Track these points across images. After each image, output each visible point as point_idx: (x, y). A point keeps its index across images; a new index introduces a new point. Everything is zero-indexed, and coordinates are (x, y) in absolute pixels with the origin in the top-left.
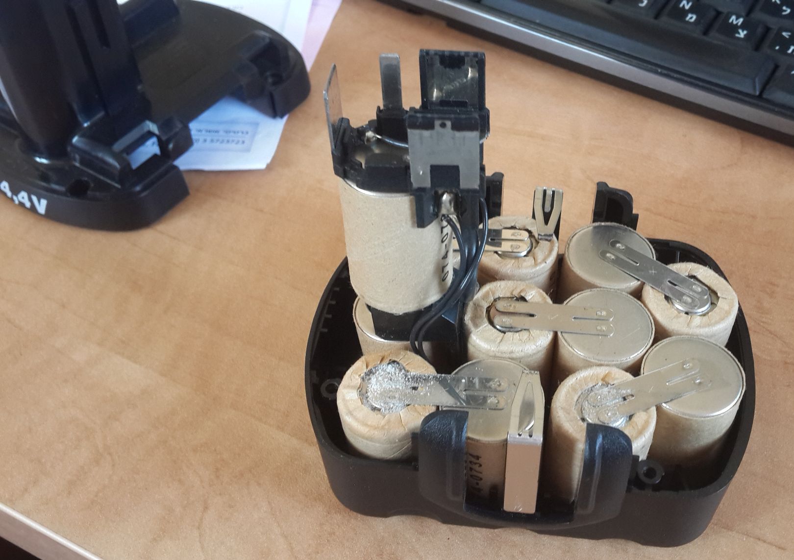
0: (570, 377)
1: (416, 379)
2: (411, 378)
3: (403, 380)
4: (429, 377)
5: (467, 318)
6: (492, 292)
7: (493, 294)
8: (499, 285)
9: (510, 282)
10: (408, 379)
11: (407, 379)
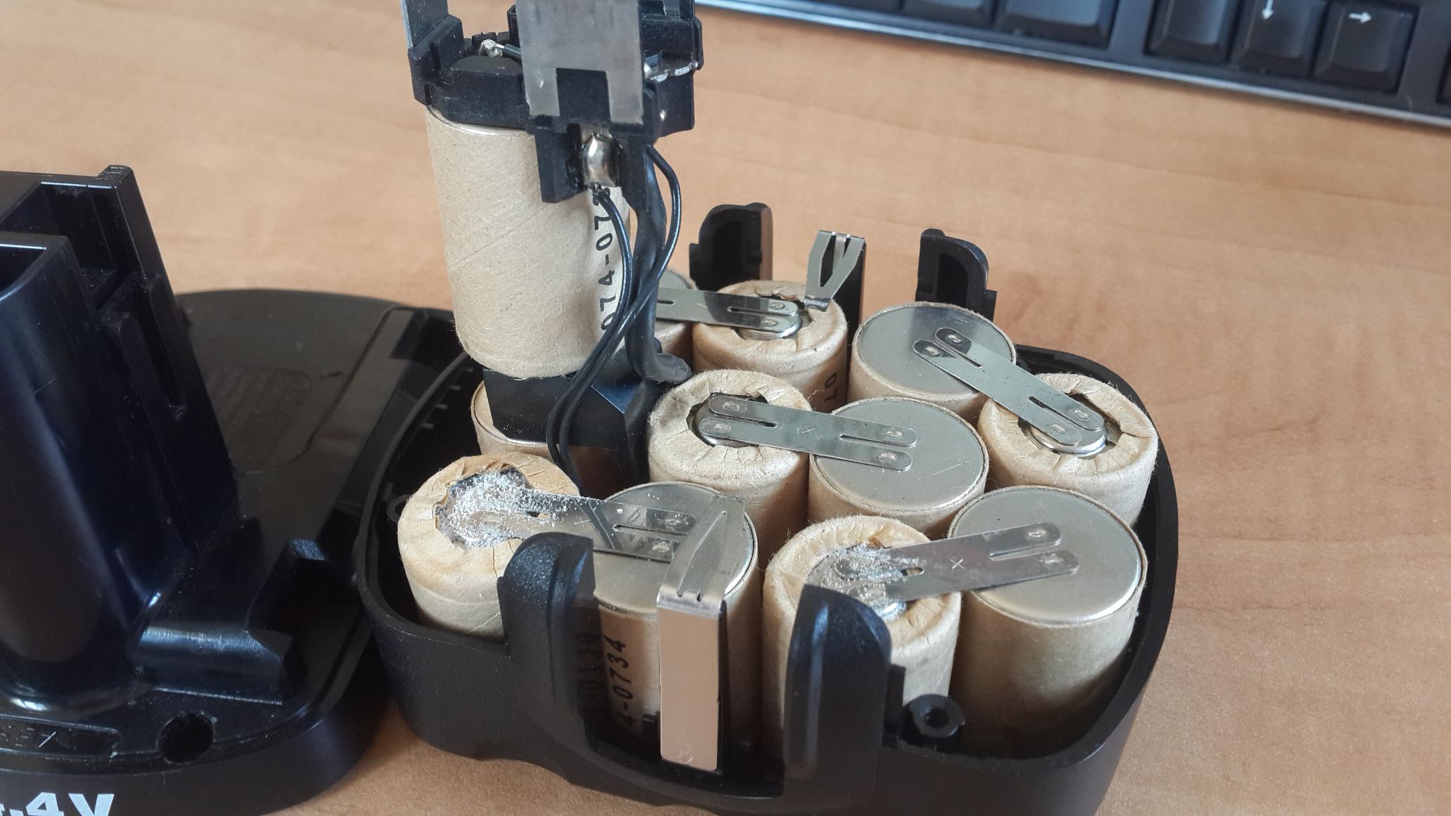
0: (813, 527)
1: (539, 500)
2: (533, 497)
3: (518, 498)
4: (563, 498)
5: (654, 418)
6: (710, 385)
7: (712, 386)
8: (725, 375)
9: (746, 372)
10: (527, 499)
11: (524, 498)
